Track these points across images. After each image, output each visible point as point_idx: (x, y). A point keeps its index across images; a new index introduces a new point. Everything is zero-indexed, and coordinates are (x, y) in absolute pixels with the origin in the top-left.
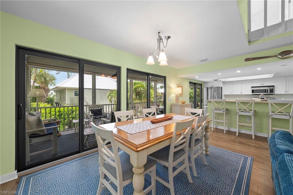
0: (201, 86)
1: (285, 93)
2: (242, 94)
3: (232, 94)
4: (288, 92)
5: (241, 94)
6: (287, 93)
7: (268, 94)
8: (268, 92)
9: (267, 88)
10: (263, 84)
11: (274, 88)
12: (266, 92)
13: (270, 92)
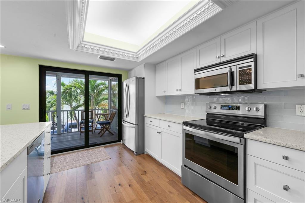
2: (181, 94)
7: (234, 89)
8: (232, 84)
9: (231, 69)
10: (223, 56)
11: (252, 64)
12: (227, 86)
13: (240, 84)
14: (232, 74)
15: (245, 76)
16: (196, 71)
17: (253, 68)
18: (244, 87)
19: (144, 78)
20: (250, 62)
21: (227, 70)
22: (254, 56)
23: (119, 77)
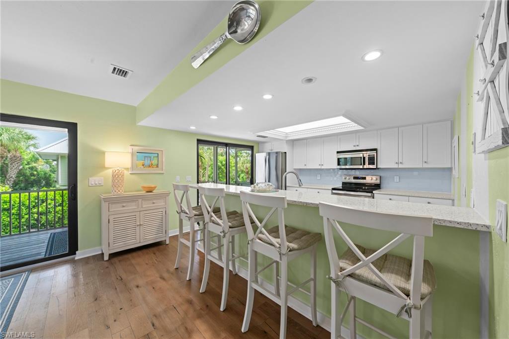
0: (250, 152)
1: (396, 166)
2: (323, 167)
3: (305, 167)
4: (401, 163)
5: (320, 167)
6: (401, 166)
7: (365, 167)
8: (364, 164)
9: (363, 155)
10: (358, 146)
11: (375, 154)
12: (361, 165)
13: (369, 164)
14: (364, 158)
15: (372, 161)
16: (338, 152)
17: (375, 156)
18: (371, 166)
19: (285, 153)
20: (374, 153)
21: (361, 155)
22: (375, 150)
23: (252, 148)
